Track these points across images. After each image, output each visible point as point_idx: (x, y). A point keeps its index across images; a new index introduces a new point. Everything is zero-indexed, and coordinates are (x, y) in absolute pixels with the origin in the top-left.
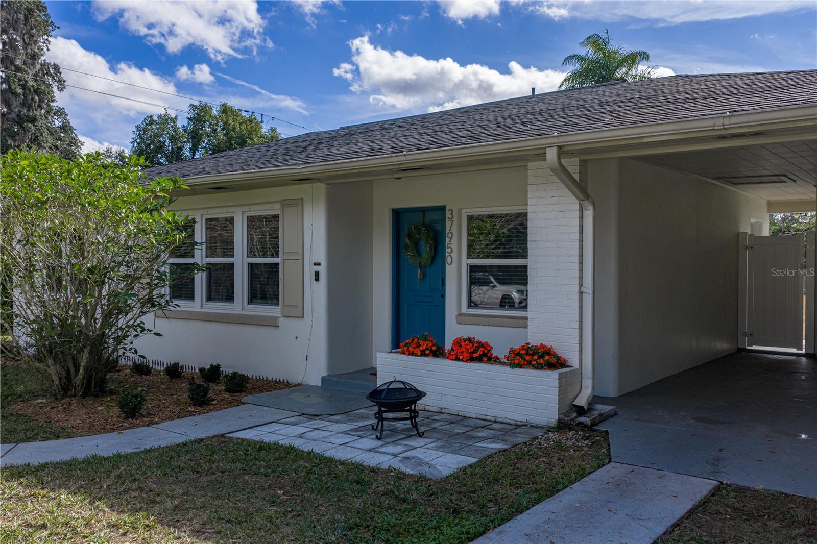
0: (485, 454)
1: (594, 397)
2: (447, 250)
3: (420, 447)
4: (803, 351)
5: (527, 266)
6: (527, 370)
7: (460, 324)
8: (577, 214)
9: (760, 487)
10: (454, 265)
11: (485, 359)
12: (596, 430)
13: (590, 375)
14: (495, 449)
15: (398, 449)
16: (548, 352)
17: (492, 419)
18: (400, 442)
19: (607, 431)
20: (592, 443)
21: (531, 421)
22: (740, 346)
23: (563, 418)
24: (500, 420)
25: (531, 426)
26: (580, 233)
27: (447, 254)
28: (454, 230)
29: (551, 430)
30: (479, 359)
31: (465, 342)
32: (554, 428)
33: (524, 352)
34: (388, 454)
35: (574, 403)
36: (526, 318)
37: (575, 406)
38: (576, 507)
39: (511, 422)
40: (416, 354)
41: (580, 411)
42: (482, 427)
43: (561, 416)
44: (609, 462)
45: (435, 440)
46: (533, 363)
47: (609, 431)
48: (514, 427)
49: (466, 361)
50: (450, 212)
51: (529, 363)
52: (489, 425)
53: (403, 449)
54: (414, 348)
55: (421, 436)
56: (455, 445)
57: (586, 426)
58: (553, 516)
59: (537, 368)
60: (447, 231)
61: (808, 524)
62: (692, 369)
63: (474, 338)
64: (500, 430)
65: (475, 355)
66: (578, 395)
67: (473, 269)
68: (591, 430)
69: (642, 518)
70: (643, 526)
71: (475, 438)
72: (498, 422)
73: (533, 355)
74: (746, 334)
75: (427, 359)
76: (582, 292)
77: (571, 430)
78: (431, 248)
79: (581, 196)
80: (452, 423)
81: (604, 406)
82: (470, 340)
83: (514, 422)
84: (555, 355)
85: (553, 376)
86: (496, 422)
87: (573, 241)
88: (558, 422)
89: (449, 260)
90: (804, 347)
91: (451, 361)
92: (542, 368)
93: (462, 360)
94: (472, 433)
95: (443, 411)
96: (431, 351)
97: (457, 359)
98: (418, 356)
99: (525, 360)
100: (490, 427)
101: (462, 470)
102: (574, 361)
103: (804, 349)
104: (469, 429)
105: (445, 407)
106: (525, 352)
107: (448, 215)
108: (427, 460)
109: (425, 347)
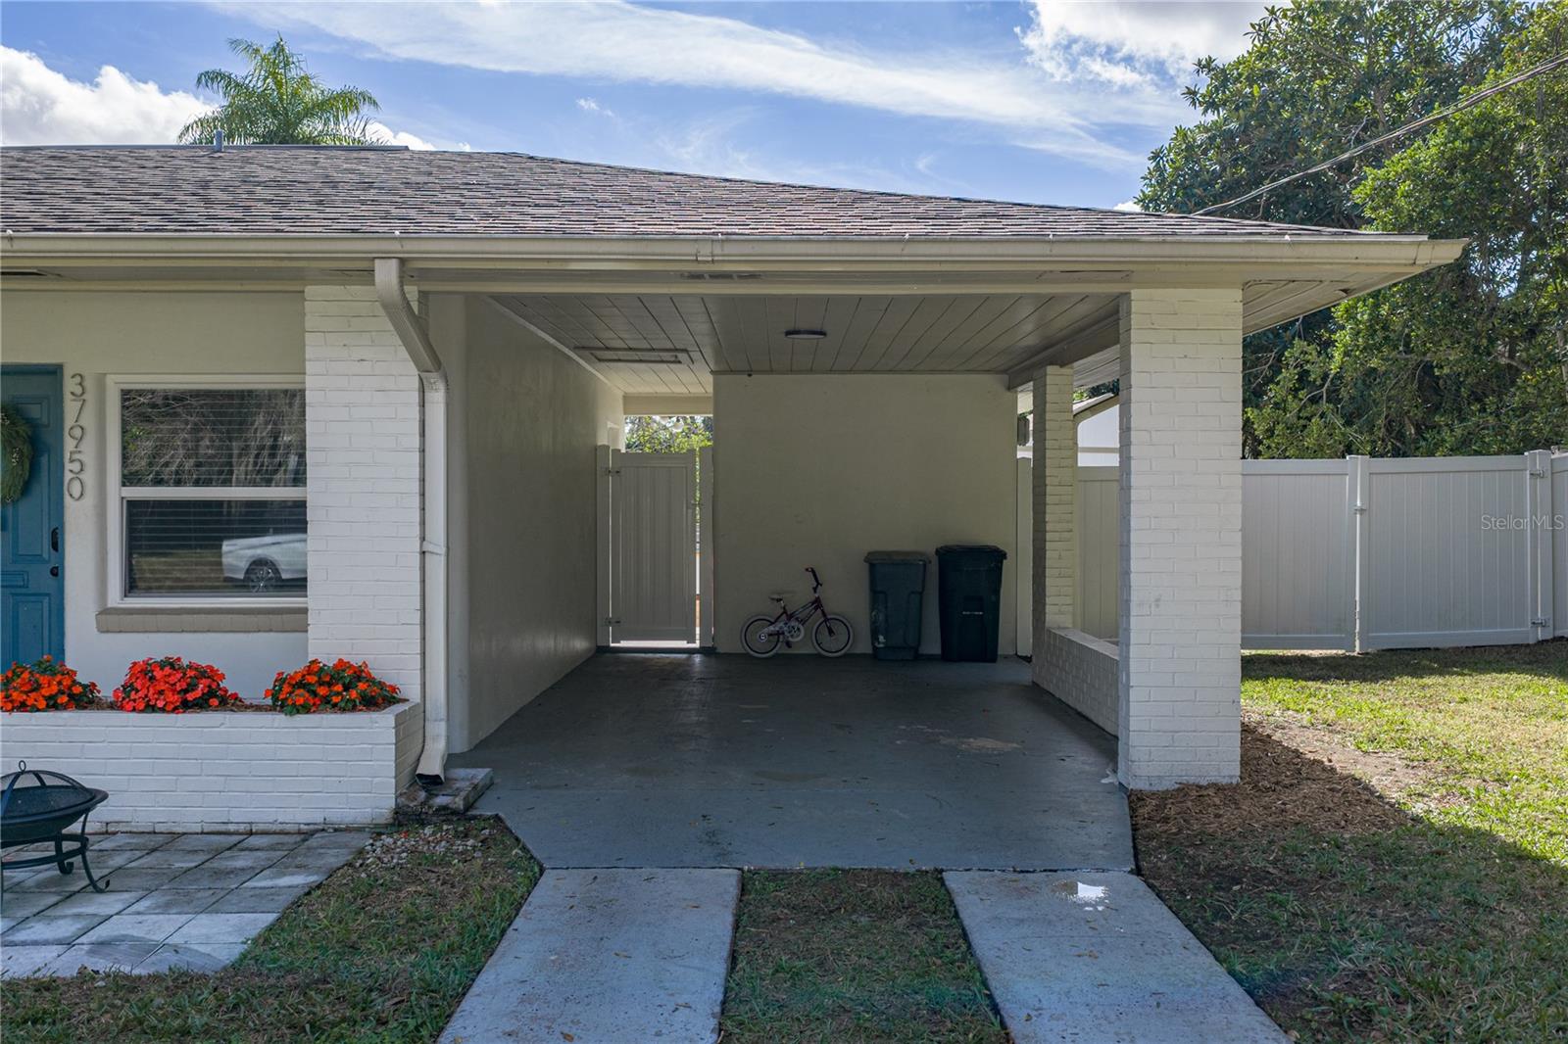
0: (284, 900)
1: (449, 755)
2: (68, 466)
3: (117, 914)
4: (697, 645)
5: (305, 502)
6: (324, 716)
7: (108, 632)
8: (415, 397)
9: (800, 865)
10: (90, 500)
11: (215, 702)
12: (474, 818)
13: (443, 713)
14: (297, 886)
15: (65, 928)
16: (359, 674)
17: (242, 828)
18: (57, 912)
19: (497, 815)
20: (482, 842)
21: (335, 820)
22: (599, 644)
23: (407, 803)
24: (261, 827)
25: (336, 830)
26: (420, 436)
27: (68, 476)
28: (88, 420)
29: (382, 831)
30: (201, 705)
31: (162, 669)
32: (386, 826)
33: (313, 679)
34: (46, 943)
35: (418, 772)
36: (305, 611)
37: (421, 776)
38: (553, 961)
39: (288, 828)
40: (33, 706)
41: (431, 783)
42: (230, 849)
43: (402, 800)
44: (542, 871)
45: (141, 893)
46: (335, 699)
47: (501, 814)
48: (299, 838)
49: (175, 710)
50: (78, 379)
51: (326, 700)
52: (239, 842)
53: (79, 926)
54: (27, 693)
55: (100, 891)
56: (199, 895)
57: (454, 812)
58: (527, 988)
59: (343, 710)
60: (69, 421)
61: (903, 908)
62: (552, 688)
63: (179, 659)
64: (272, 848)
65: (190, 697)
66: (420, 756)
67: (135, 510)
68: (466, 819)
69: (676, 953)
70: (689, 967)
71: (233, 872)
72: (256, 833)
73: (330, 684)
74: (609, 622)
75: (65, 715)
76: (424, 552)
77: (423, 825)
78: (20, 462)
79: (428, 363)
80: (154, 850)
81: (469, 770)
82: (172, 664)
83: (296, 827)
84: (371, 680)
85: (383, 723)
86: (251, 833)
87: (407, 450)
88: (396, 813)
89: (76, 489)
90: (698, 637)
91: (133, 715)
92: (354, 709)
93: (163, 710)
94: (216, 864)
95: (111, 829)
96: (71, 696)
97: (150, 708)
98: (38, 710)
99: (315, 694)
100: (244, 844)
101: (261, 941)
102: (411, 691)
103: (698, 642)
104: (202, 857)
105: (117, 819)
106: (316, 678)
107: (70, 385)
108: (159, 937)
109: (55, 689)
